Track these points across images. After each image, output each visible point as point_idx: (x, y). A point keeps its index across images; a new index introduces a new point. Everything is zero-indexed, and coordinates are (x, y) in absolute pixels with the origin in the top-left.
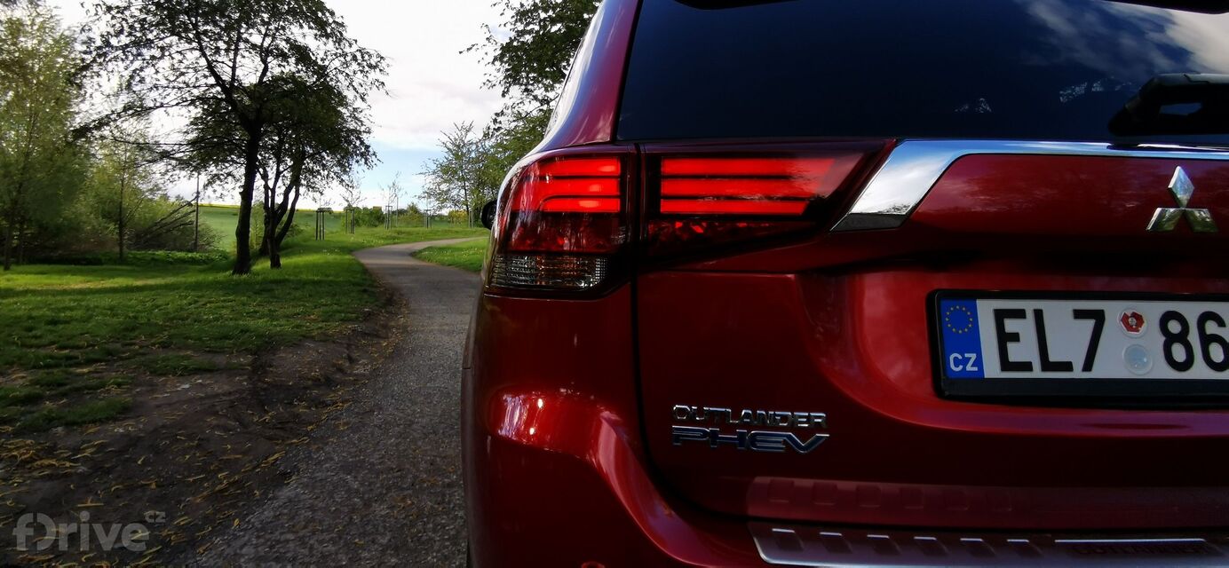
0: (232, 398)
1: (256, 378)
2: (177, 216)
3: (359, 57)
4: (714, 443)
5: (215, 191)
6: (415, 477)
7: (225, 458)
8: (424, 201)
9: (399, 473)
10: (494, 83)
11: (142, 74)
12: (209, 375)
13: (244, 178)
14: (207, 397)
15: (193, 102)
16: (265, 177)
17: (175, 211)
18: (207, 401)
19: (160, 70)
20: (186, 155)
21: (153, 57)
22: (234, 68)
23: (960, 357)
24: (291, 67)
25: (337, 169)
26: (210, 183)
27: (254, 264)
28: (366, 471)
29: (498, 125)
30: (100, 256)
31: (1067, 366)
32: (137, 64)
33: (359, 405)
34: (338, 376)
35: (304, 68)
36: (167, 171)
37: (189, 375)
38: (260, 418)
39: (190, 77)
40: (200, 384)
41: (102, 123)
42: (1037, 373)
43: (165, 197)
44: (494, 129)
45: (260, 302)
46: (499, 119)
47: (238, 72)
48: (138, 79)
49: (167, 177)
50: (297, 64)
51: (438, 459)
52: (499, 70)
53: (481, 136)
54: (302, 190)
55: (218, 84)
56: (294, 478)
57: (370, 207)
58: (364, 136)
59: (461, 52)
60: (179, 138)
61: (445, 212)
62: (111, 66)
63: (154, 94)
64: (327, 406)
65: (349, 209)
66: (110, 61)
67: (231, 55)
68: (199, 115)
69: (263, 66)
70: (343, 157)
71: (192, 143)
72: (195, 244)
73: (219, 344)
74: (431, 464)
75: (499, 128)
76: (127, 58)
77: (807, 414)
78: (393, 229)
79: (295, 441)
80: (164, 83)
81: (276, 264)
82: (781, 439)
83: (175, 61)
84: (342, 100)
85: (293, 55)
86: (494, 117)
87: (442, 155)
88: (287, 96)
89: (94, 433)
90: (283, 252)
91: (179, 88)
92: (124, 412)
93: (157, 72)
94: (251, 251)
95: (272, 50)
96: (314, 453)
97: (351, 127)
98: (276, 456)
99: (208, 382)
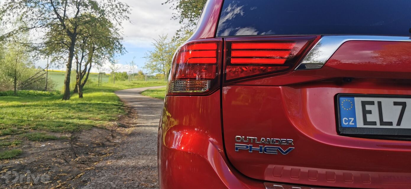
0: (63, 151)
1: (73, 143)
2: (39, 75)
3: (118, 5)
4: (251, 150)
5: (55, 64)
6: (140, 183)
7: (60, 174)
8: (146, 69)
9: (132, 182)
10: (177, 17)
11: (27, 14)
12: (53, 141)
13: (68, 58)
14: (52, 150)
15: (47, 26)
16: (77, 58)
17: (38, 73)
18: (52, 152)
19: (34, 12)
20: (43, 49)
21: (31, 7)
22: (65, 11)
23: (347, 119)
24: (89, 10)
25: (108, 55)
26: (54, 60)
27: (71, 96)
28: (119, 180)
29: (178, 36)
30: (6, 92)
31: (391, 124)
32: (25, 10)
33: (116, 155)
34: (107, 143)
35: (95, 11)
36: (35, 55)
37: (45, 141)
38: (74, 159)
39: (47, 15)
40: (50, 145)
41: (9, 35)
42: (378, 126)
43: (34, 67)
44: (176, 37)
45: (74, 112)
46: (179, 33)
47: (67, 12)
48: (25, 16)
49: (35, 58)
50: (92, 9)
51: (149, 176)
52: (179, 12)
53: (170, 41)
54: (93, 64)
55: (58, 18)
56: (88, 183)
57: (122, 72)
58: (120, 41)
59: (162, 4)
60: (41, 41)
61: (154, 74)
62: (14, 11)
63: (31, 22)
64: (103, 155)
65: (113, 73)
66: (14, 8)
67: (64, 5)
68: (50, 31)
69: (77, 10)
70: (111, 50)
71: (46, 43)
72: (46, 88)
73: (57, 128)
74: (146, 178)
75: (179, 37)
76: (21, 7)
77: (286, 139)
78: (132, 82)
79: (89, 168)
80: (36, 17)
81: (81, 96)
82: (276, 149)
83: (41, 8)
84: (111, 26)
85: (90, 5)
86: (176, 32)
87: (154, 49)
88: (87, 23)
89: (7, 163)
90: (85, 91)
91: (42, 20)
92: (19, 155)
93: (33, 13)
94: (70, 90)
95: (81, 3)
96: (97, 173)
97: (115, 37)
98: (81, 174)
99: (53, 144)
